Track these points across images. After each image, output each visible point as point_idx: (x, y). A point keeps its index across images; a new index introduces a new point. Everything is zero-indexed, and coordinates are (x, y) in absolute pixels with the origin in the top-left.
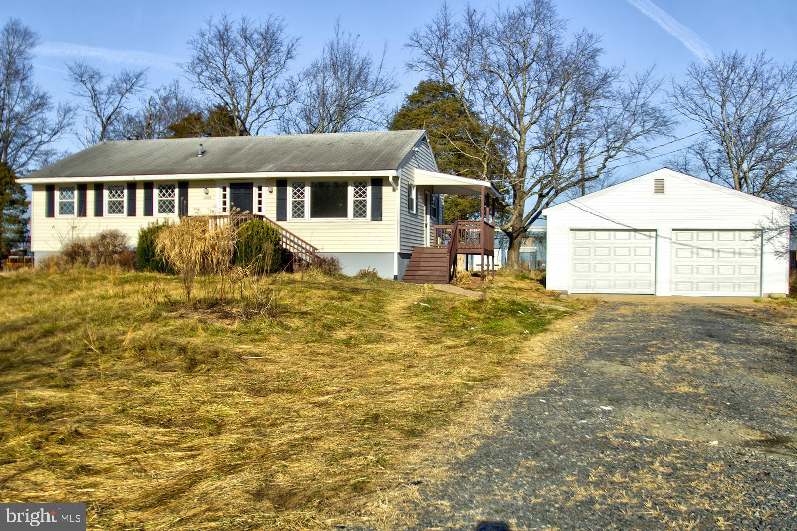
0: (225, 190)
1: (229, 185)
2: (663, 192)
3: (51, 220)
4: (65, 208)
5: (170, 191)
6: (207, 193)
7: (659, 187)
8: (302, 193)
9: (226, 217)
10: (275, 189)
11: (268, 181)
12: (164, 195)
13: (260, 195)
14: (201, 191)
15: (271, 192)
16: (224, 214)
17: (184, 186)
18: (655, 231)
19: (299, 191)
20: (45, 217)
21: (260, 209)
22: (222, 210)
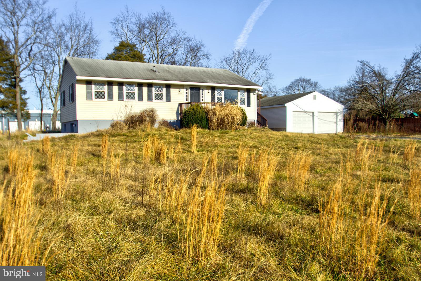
0: (187, 90)
1: (189, 88)
3: (89, 101)
4: (98, 95)
5: (160, 89)
6: (180, 91)
7: (315, 98)
8: (220, 94)
10: (210, 91)
11: (207, 88)
12: (157, 91)
13: (203, 94)
14: (177, 90)
15: (208, 92)
16: (187, 102)
17: (168, 87)
18: (313, 113)
19: (219, 92)
20: (85, 100)
21: (203, 100)
22: (185, 100)
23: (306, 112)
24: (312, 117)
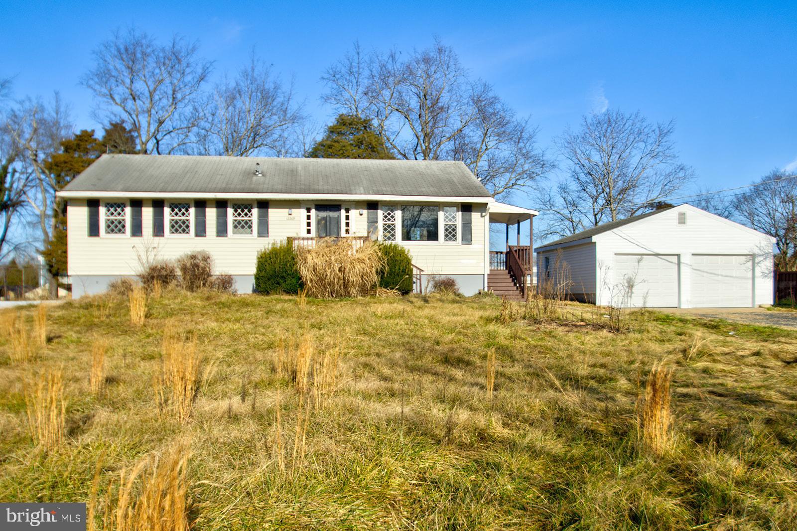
0: (309, 210)
1: (314, 206)
2: (684, 223)
3: (94, 239)
4: (112, 226)
5: (246, 211)
6: (291, 214)
7: (682, 219)
8: (392, 217)
9: (312, 239)
10: (365, 212)
11: (358, 204)
12: (239, 214)
13: (347, 218)
14: (284, 212)
15: (361, 215)
16: (309, 236)
17: (264, 205)
18: (678, 256)
19: (389, 214)
20: (86, 237)
21: (347, 231)
22: (306, 231)
23: (657, 255)
24: (676, 267)
